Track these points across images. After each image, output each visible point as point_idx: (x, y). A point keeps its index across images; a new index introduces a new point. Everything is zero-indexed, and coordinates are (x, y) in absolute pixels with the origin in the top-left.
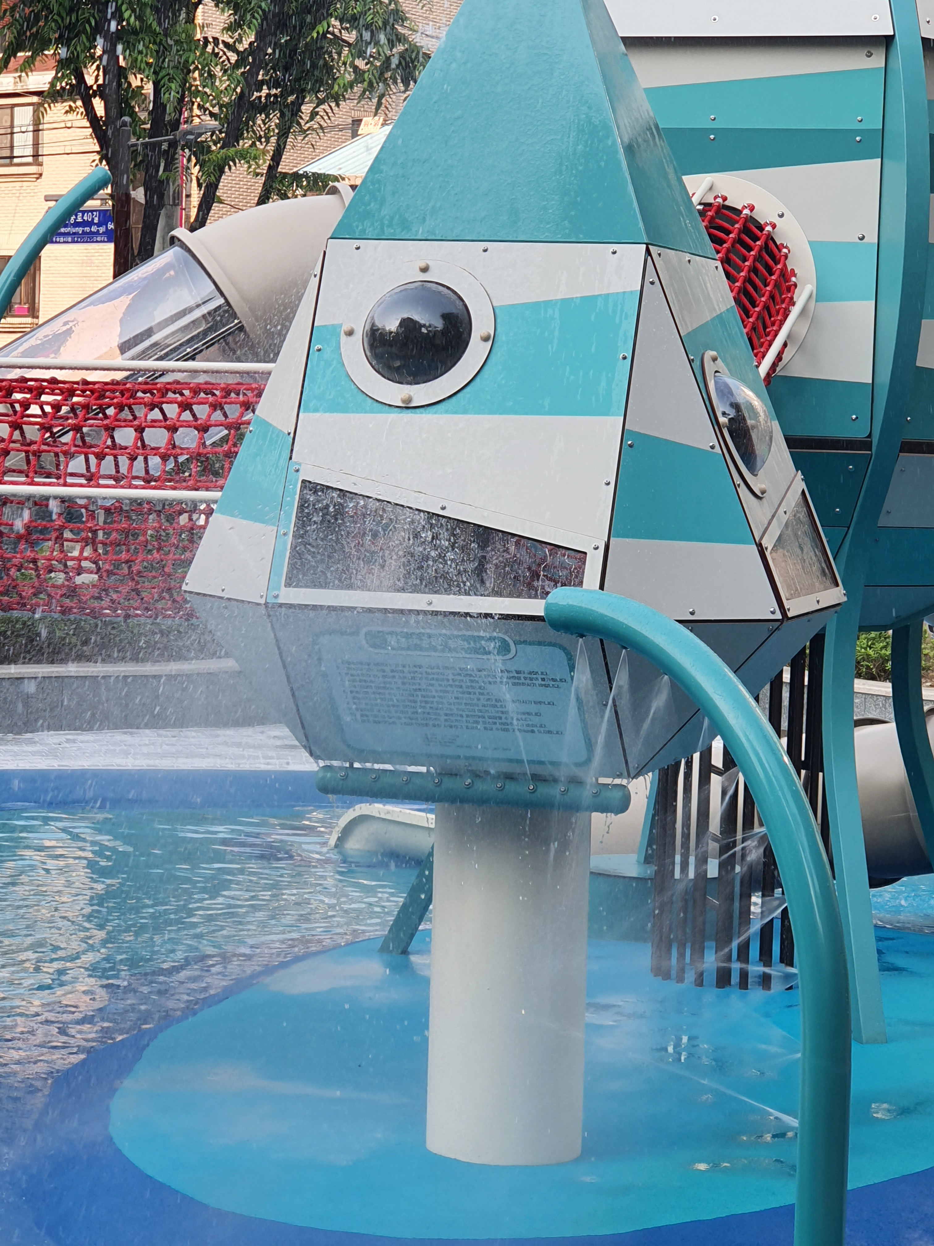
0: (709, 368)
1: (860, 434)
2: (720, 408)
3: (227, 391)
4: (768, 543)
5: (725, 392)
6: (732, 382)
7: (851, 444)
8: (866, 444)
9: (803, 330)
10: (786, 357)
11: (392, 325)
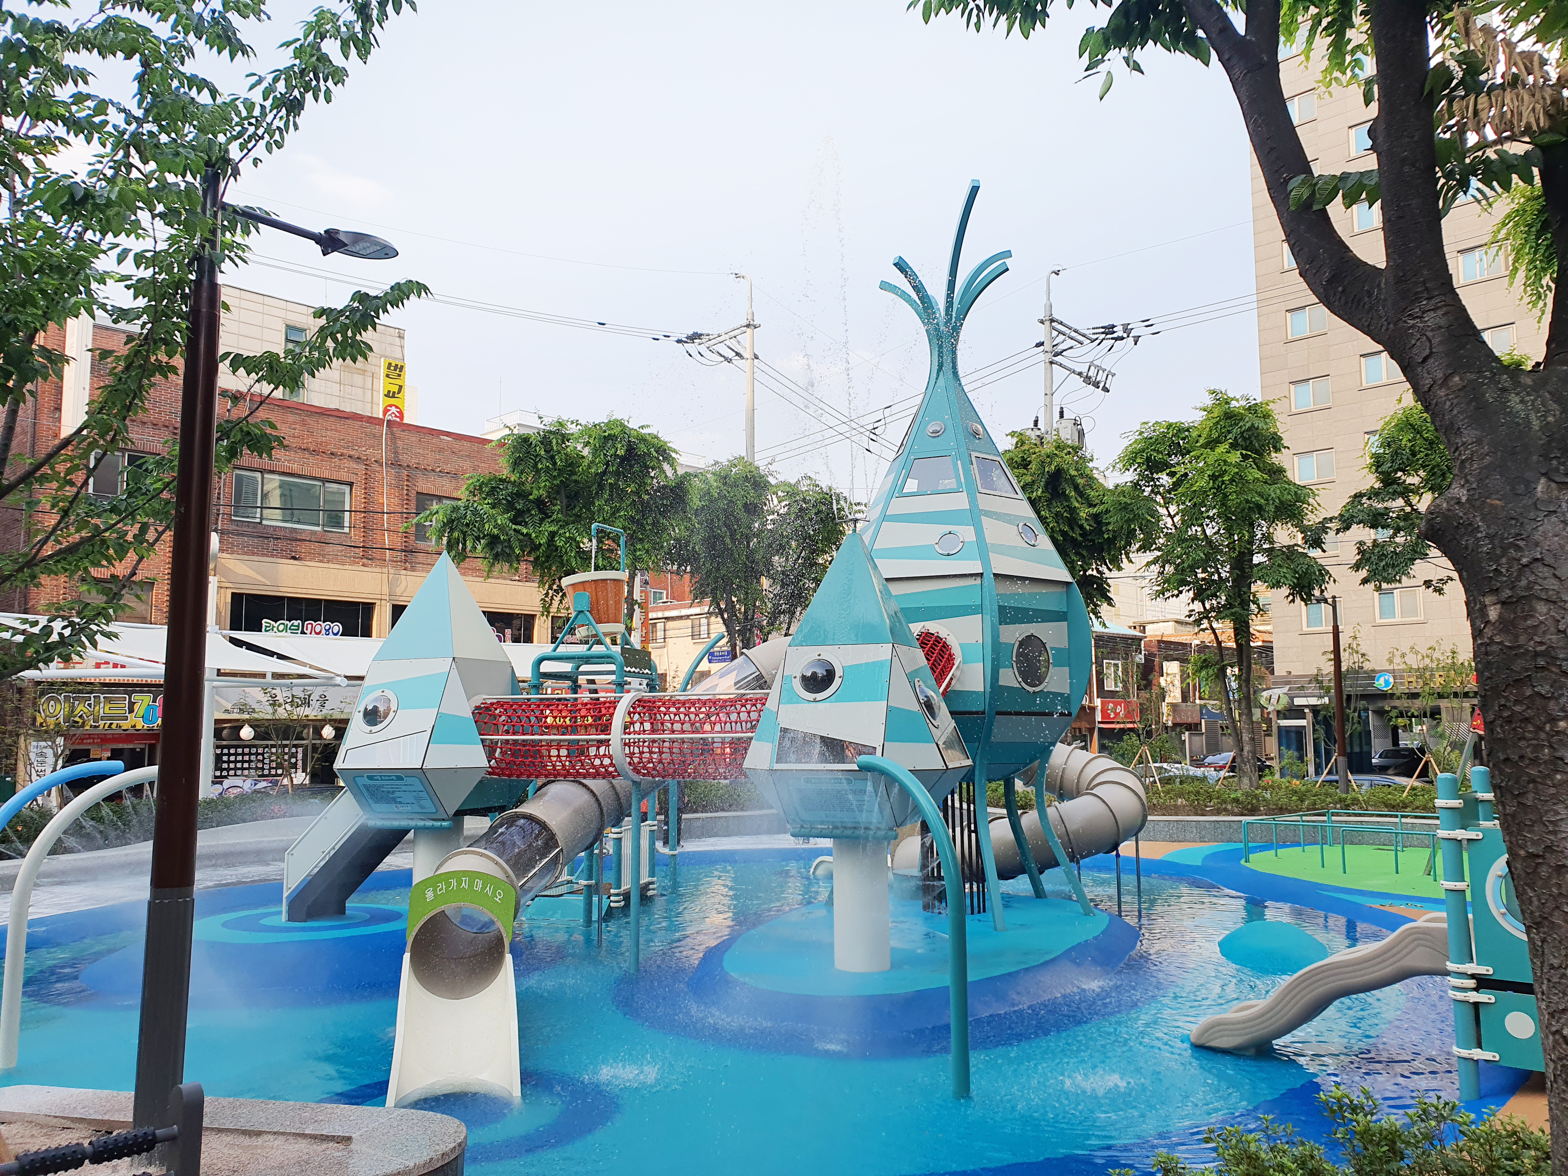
0: (917, 684)
1: (982, 709)
2: (921, 698)
3: (756, 700)
4: (940, 743)
5: (922, 691)
6: (926, 689)
7: (977, 713)
8: (983, 713)
9: (958, 673)
10: (953, 682)
11: (809, 674)
